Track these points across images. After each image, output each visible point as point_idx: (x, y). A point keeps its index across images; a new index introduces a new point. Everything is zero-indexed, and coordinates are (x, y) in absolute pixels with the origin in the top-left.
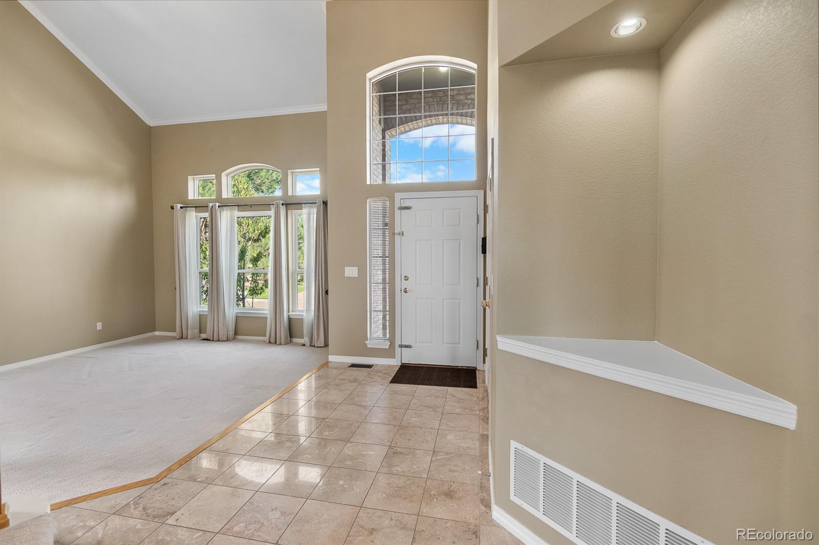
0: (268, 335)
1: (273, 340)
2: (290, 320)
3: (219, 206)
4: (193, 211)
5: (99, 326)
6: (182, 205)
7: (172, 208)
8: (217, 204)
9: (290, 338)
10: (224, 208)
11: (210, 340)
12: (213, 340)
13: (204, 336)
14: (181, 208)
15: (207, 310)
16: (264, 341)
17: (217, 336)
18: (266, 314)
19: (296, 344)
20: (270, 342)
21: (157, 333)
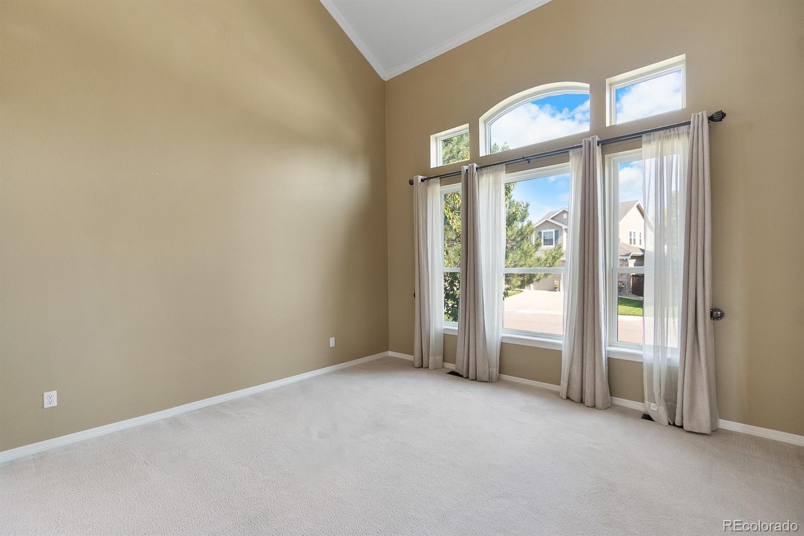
0: (564, 383)
1: (575, 395)
2: (610, 360)
3: (477, 169)
4: (436, 183)
5: (332, 342)
6: (422, 177)
7: (411, 183)
8: (475, 166)
9: (611, 395)
10: (484, 171)
11: (462, 376)
12: (468, 378)
13: (451, 366)
14: (422, 180)
15: (457, 328)
16: (557, 394)
17: (474, 373)
18: (560, 345)
19: (625, 412)
20: (568, 398)
21: (390, 353)
